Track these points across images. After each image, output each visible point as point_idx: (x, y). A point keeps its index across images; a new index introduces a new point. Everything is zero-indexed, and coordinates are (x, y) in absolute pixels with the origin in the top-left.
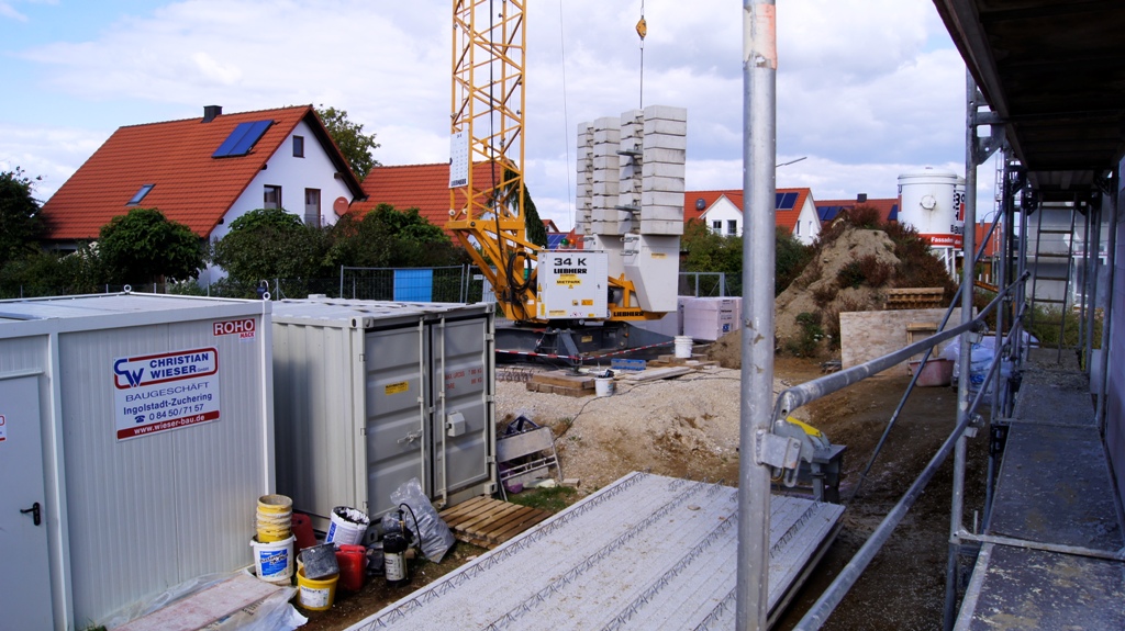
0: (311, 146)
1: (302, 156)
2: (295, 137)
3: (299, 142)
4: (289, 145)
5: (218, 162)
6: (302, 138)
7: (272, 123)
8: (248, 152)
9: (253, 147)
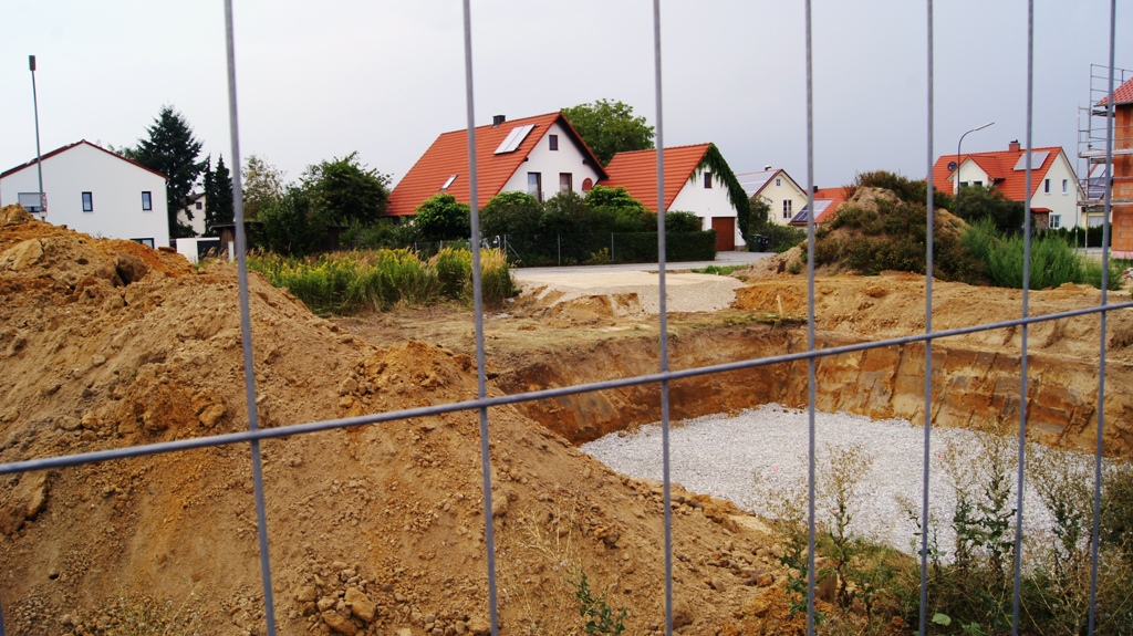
0: (563, 141)
1: (556, 149)
2: (551, 136)
3: (554, 140)
4: (546, 141)
5: (496, 159)
6: (556, 137)
7: (535, 127)
8: (517, 150)
9: (520, 145)
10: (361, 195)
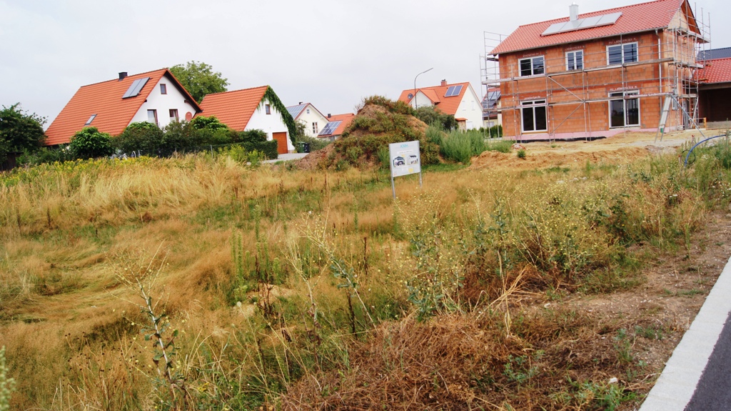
0: (170, 87)
1: (166, 93)
2: (161, 85)
3: (163, 86)
4: (158, 88)
5: (125, 101)
6: (165, 85)
7: (149, 79)
8: (138, 95)
9: (140, 91)
10: (26, 132)
